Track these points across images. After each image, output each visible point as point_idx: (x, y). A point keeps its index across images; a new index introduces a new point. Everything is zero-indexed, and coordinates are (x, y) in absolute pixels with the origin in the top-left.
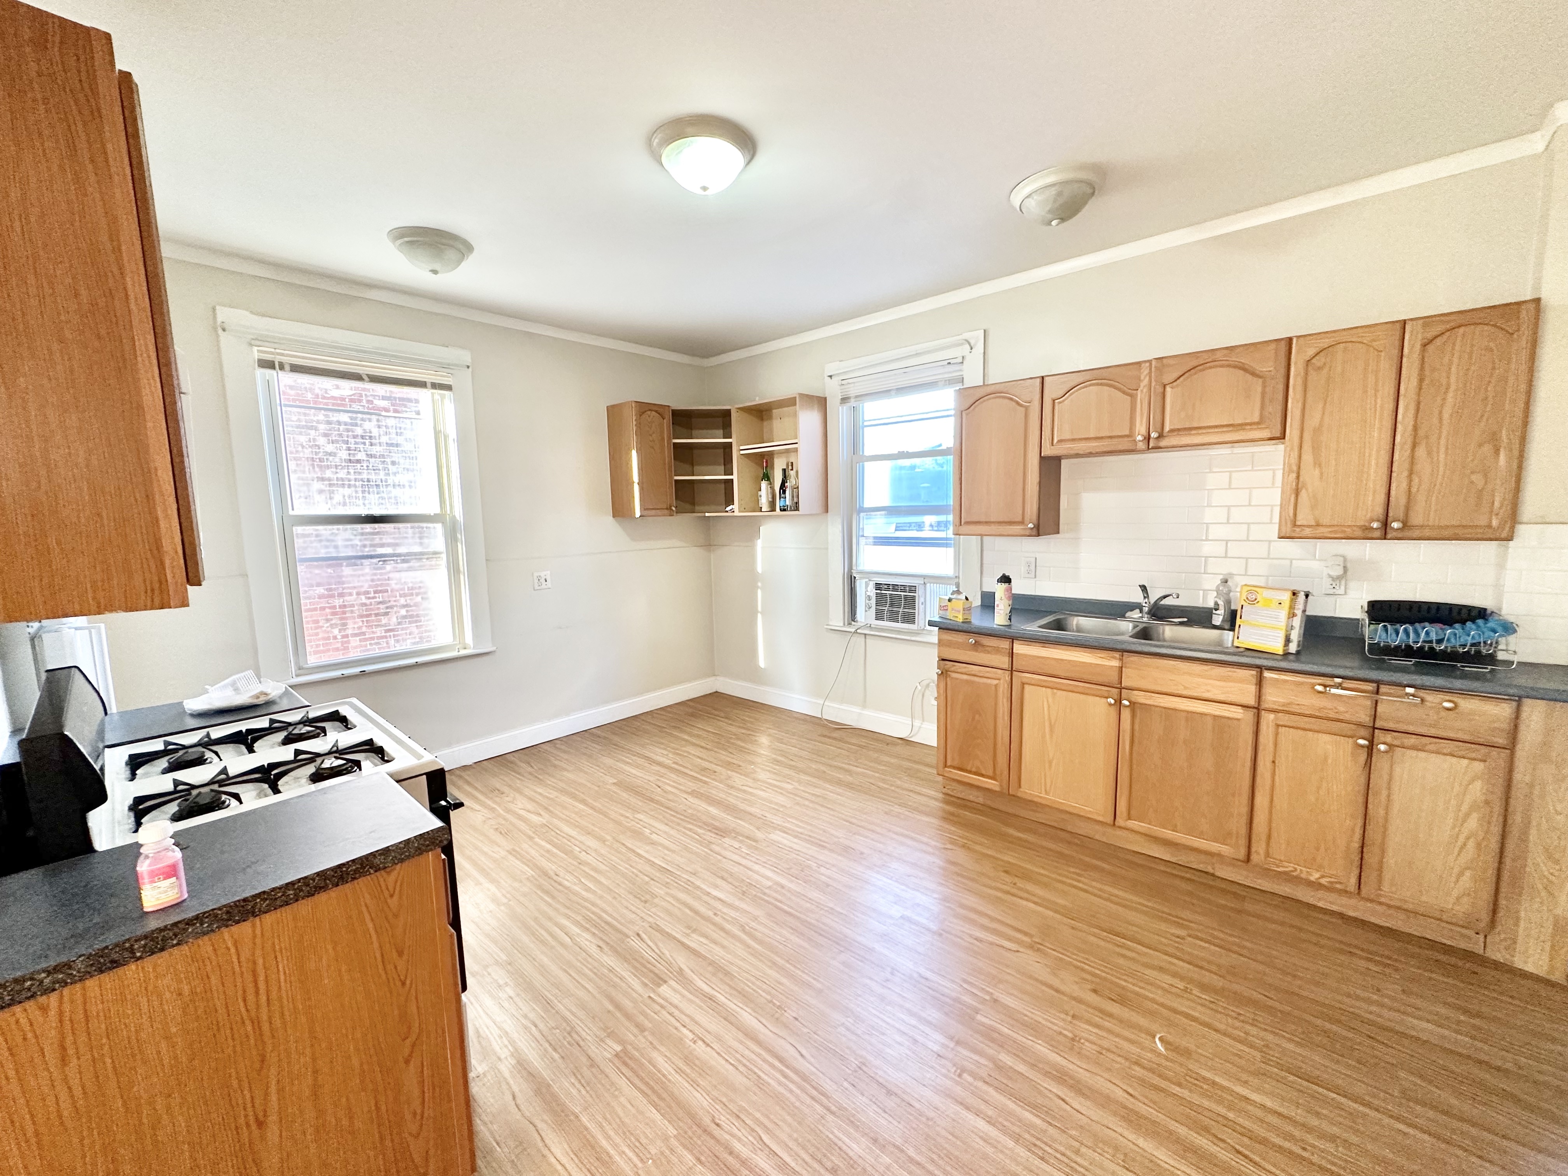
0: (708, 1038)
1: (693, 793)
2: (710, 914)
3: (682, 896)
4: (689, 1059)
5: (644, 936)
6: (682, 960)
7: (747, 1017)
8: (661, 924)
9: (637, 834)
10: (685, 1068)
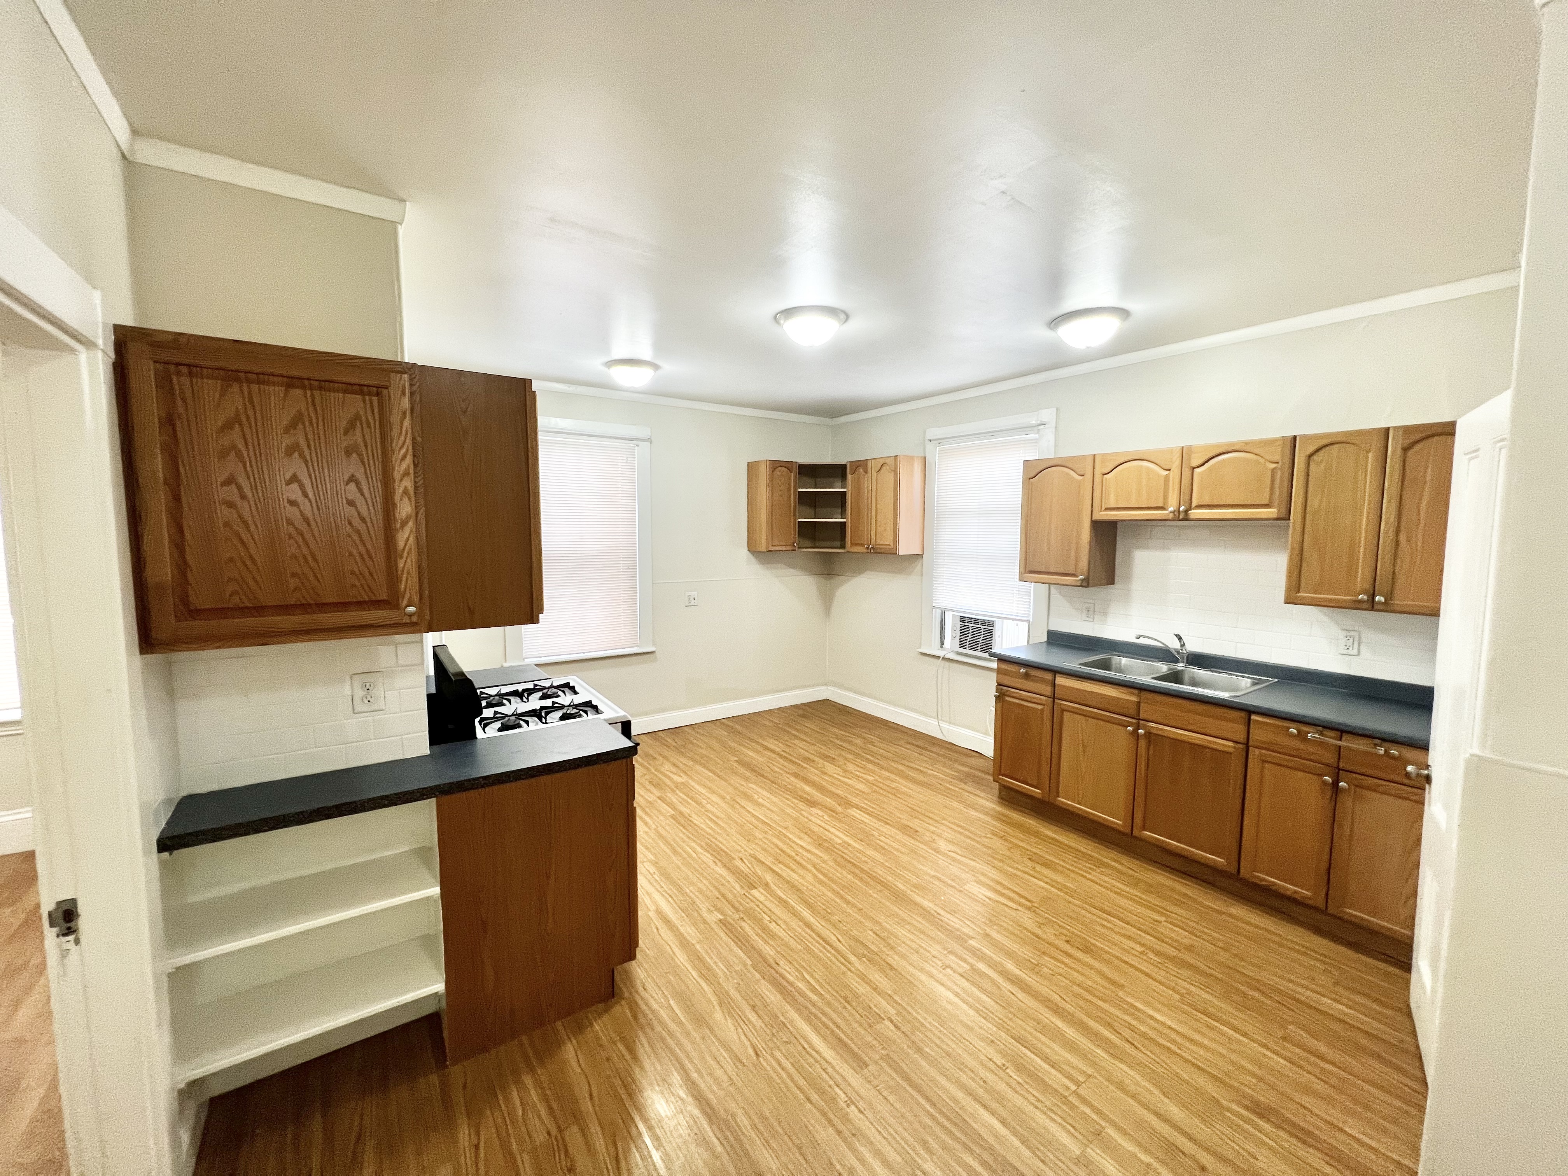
0: (780, 922)
1: (796, 775)
2: (793, 854)
3: (776, 841)
4: (765, 929)
5: (746, 861)
6: (769, 878)
7: (806, 914)
8: (757, 854)
9: (749, 798)
10: (761, 933)
